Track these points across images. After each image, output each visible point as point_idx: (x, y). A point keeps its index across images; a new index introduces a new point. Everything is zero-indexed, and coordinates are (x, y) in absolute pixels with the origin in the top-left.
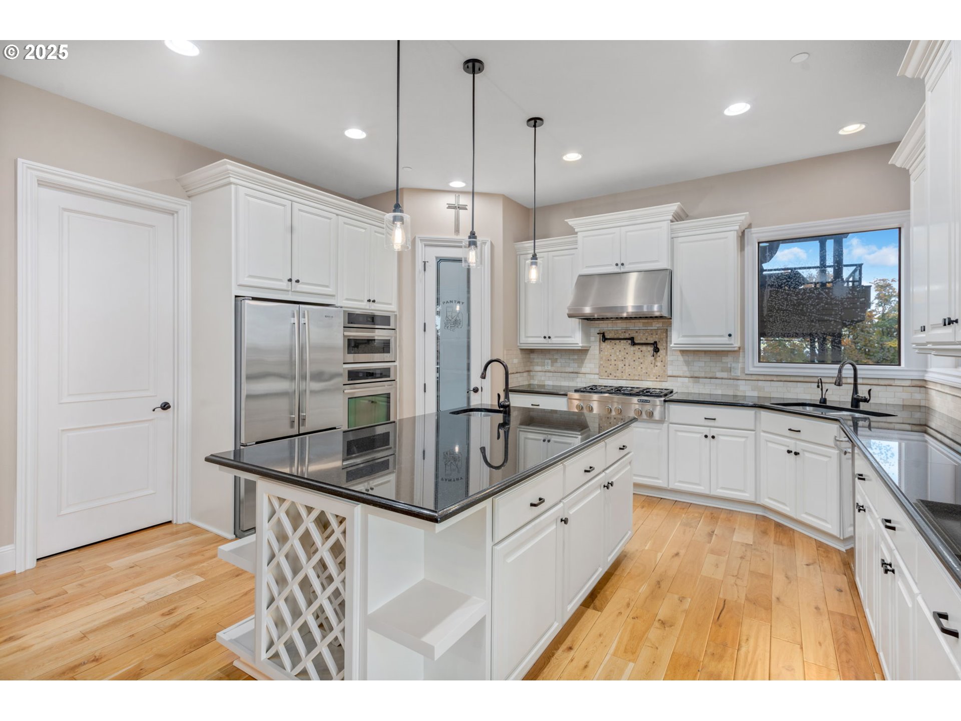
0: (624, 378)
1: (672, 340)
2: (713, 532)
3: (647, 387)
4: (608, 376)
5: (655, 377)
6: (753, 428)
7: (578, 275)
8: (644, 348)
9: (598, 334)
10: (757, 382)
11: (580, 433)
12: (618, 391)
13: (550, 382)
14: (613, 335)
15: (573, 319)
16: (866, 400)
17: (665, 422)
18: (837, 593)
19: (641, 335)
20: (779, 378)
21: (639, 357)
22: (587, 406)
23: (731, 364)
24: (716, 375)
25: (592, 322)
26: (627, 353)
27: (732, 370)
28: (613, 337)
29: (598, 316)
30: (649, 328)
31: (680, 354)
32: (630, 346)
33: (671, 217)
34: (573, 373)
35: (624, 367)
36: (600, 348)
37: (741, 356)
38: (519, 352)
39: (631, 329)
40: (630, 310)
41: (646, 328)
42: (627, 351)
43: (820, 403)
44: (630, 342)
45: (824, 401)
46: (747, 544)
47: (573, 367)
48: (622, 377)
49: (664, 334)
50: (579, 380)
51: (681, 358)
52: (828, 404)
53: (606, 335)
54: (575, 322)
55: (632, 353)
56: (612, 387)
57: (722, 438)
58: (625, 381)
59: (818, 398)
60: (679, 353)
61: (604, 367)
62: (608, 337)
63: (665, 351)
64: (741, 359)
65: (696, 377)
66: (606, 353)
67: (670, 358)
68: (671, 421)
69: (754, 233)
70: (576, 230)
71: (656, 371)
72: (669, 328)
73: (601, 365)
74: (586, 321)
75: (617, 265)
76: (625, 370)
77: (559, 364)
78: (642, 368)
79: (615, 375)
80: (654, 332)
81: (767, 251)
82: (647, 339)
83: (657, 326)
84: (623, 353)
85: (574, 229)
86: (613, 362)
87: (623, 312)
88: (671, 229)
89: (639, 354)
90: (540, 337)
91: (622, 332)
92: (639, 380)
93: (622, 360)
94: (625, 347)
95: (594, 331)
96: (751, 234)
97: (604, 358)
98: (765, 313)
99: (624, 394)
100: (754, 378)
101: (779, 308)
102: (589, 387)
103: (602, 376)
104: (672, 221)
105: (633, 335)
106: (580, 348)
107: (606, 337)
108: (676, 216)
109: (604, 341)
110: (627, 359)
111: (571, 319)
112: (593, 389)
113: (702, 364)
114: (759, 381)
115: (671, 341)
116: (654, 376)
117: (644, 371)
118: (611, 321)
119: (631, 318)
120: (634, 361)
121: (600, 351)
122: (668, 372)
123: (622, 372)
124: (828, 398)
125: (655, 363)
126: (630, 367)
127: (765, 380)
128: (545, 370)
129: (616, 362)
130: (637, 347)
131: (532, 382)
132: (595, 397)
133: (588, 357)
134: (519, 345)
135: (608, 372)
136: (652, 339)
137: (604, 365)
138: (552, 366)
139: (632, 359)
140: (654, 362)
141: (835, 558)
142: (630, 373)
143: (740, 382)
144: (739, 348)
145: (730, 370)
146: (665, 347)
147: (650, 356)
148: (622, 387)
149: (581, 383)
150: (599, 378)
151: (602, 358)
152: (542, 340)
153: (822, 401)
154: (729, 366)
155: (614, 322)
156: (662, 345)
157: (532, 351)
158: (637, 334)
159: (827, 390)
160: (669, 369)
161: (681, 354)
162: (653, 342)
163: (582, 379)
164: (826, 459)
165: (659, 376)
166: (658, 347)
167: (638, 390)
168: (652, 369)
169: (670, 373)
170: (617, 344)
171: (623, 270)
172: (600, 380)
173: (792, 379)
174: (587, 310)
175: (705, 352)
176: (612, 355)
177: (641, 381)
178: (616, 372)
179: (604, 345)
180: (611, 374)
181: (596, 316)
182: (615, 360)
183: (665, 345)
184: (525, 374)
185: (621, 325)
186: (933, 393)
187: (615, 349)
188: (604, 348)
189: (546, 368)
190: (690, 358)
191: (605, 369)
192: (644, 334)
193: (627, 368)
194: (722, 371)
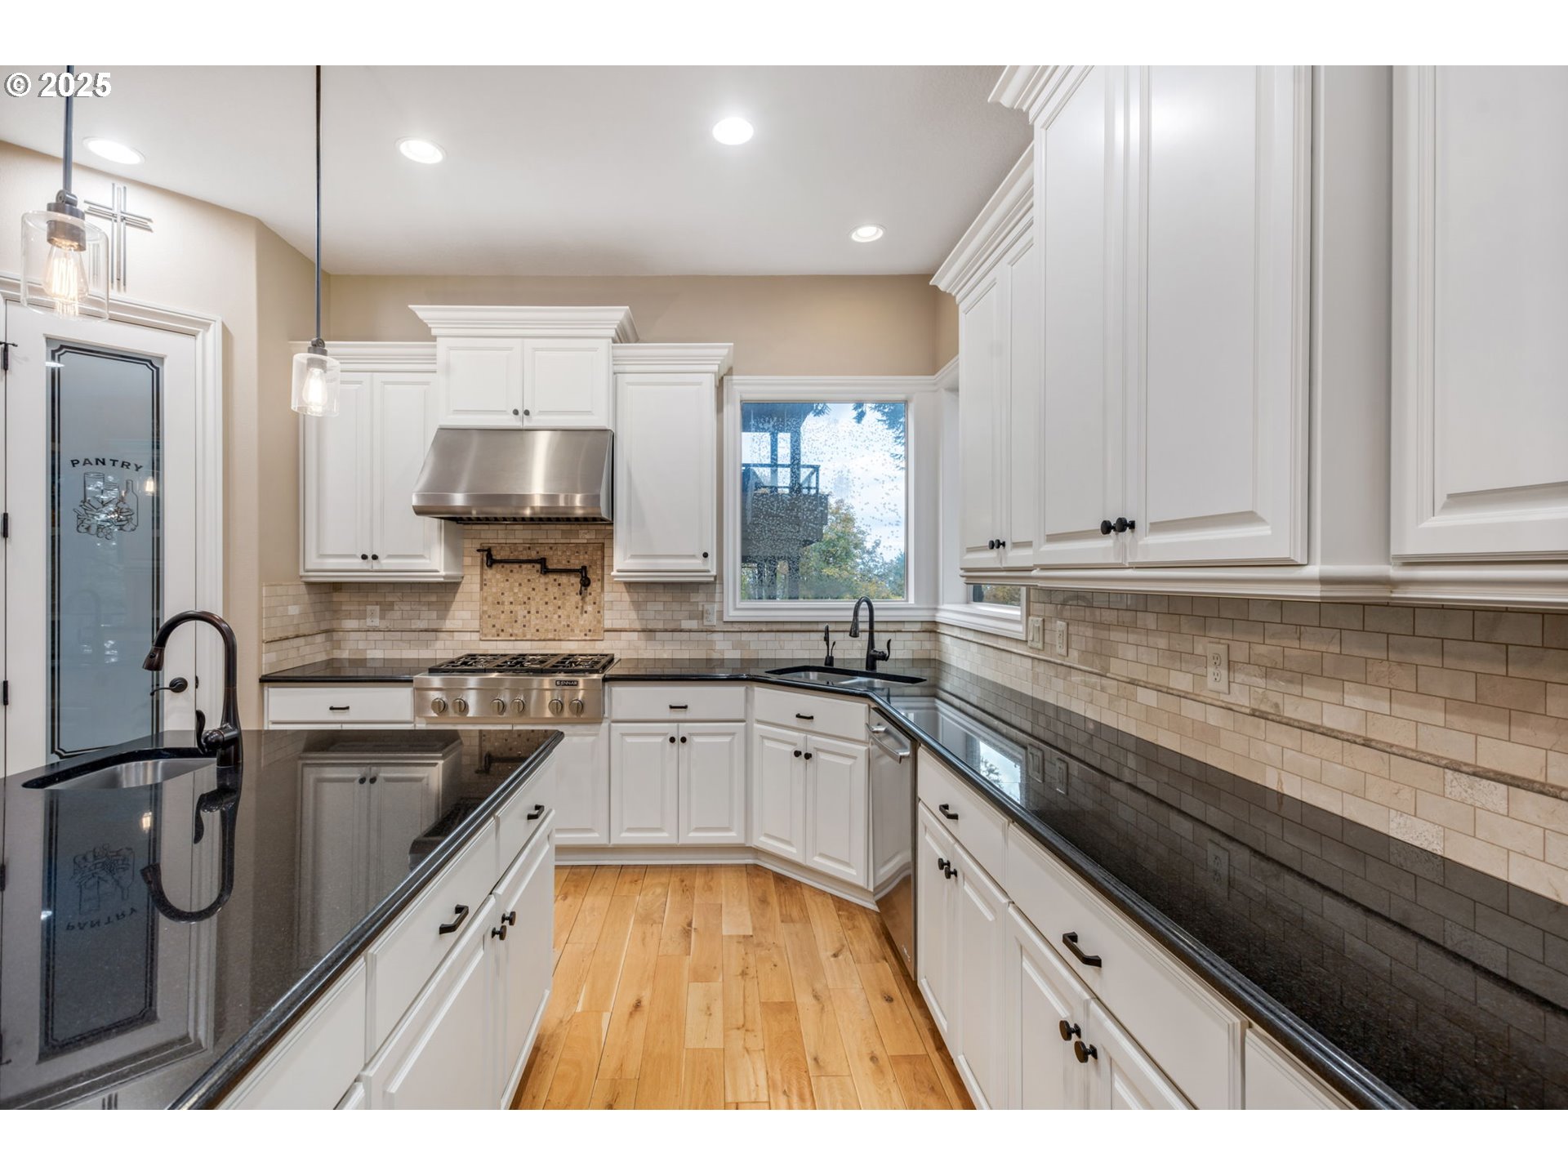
0: (528, 637)
1: (614, 564)
2: (690, 925)
3: (568, 652)
4: (498, 635)
5: (583, 634)
6: (742, 717)
7: (438, 427)
8: (564, 579)
9: (478, 551)
10: (739, 634)
11: (441, 755)
12: (516, 664)
13: (378, 651)
14: (508, 553)
15: (427, 519)
16: (884, 658)
17: (604, 720)
18: (885, 1004)
19: (559, 553)
20: (769, 627)
21: (556, 595)
22: (454, 703)
23: (703, 606)
24: (680, 625)
25: (467, 527)
26: (534, 589)
27: (705, 615)
28: (506, 558)
29: (477, 514)
30: (572, 541)
31: (624, 590)
32: (538, 575)
33: (613, 333)
34: (426, 631)
35: (527, 615)
36: (482, 580)
37: (717, 591)
38: (303, 589)
39: (540, 541)
40: (538, 502)
41: (568, 541)
42: (533, 585)
43: (826, 664)
44: (538, 566)
45: (830, 660)
46: (744, 936)
47: (429, 617)
48: (525, 636)
49: (599, 553)
50: (439, 644)
51: (626, 597)
52: (836, 665)
53: (494, 552)
54: (432, 524)
55: (542, 588)
56: (505, 655)
57: (697, 739)
58: (529, 642)
59: (823, 655)
60: (623, 588)
61: (489, 617)
62: (498, 558)
63: (600, 584)
64: (717, 596)
65: (651, 631)
66: (494, 590)
67: (607, 597)
68: (615, 716)
69: (736, 384)
70: (434, 332)
71: (586, 620)
72: (607, 542)
73: (484, 612)
74: (453, 524)
75: (516, 412)
76: (529, 621)
77: (397, 614)
78: (560, 617)
79: (510, 630)
80: (581, 548)
81: (752, 416)
82: (569, 562)
83: (587, 536)
84: (525, 589)
85: (430, 328)
86: (507, 607)
87: (524, 508)
88: (613, 357)
89: (554, 590)
90: (354, 556)
91: (525, 549)
92: (554, 640)
93: (525, 603)
94: (529, 577)
95: (471, 546)
96: (732, 385)
97: (490, 599)
98: (749, 519)
99: (529, 671)
100: (736, 627)
101: (767, 511)
102: (459, 659)
103: (486, 635)
104: (614, 342)
105: (546, 553)
106: (442, 580)
107: (494, 557)
108: (621, 330)
109: (490, 566)
110: (534, 599)
111: (421, 518)
112: (467, 664)
113: (660, 607)
114: (743, 634)
115: (611, 567)
116: (581, 631)
117: (564, 623)
118: (503, 527)
119: (541, 519)
120: (546, 603)
121: (483, 584)
122: (606, 622)
123: (524, 626)
124: (837, 654)
125: (582, 607)
126: (539, 615)
127: (750, 631)
128: (367, 629)
129: (512, 607)
130: (552, 577)
131: (337, 654)
132: (472, 681)
133: (458, 597)
134: (302, 573)
135: (498, 626)
136: (577, 562)
137: (489, 613)
138: (382, 618)
139: (541, 599)
140: (581, 604)
141: (863, 925)
142: (537, 627)
143: (716, 636)
144: (715, 577)
145: (701, 616)
146: (600, 577)
147: (573, 594)
148: (525, 655)
149: (445, 650)
150: (481, 640)
151: (486, 599)
152: (358, 563)
153: (828, 662)
154: (700, 608)
155: (509, 527)
156: (595, 573)
157: (337, 587)
158: (551, 553)
159: (834, 644)
160: (606, 617)
161: (626, 588)
162: (579, 567)
163: (448, 643)
164: (849, 762)
165: (590, 631)
166: (589, 576)
167: (553, 661)
168: (578, 618)
169: (608, 624)
170: (515, 570)
171: (527, 424)
172: (481, 642)
173: (787, 627)
174: (459, 500)
175: (665, 585)
176: (506, 594)
177: (559, 642)
178: (512, 627)
179: (490, 573)
180: (502, 630)
181: (474, 514)
182: (511, 603)
183: (599, 572)
184: (320, 639)
185: (521, 535)
186: (947, 640)
187: (511, 580)
188: (490, 579)
189: (369, 623)
190: (641, 597)
191: (491, 621)
192: (564, 552)
193: (533, 617)
194: (690, 618)
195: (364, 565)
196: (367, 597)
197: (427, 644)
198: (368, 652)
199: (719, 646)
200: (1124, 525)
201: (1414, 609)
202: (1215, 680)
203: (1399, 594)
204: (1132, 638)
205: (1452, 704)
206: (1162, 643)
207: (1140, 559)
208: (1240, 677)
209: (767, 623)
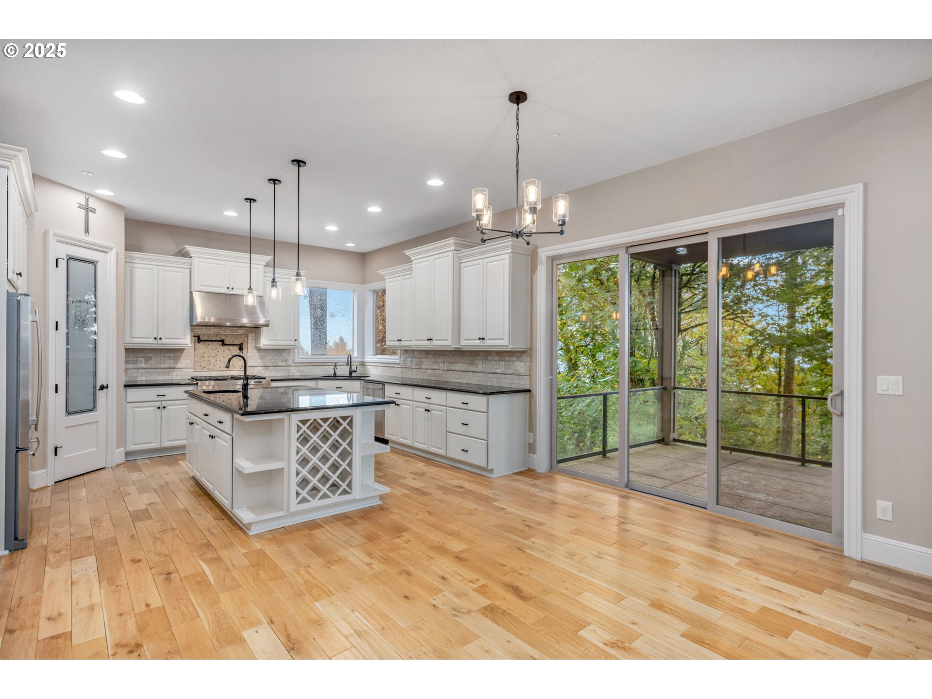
0: (216, 370)
4: (202, 369)
8: (231, 348)
9: (194, 337)
10: (300, 367)
14: (207, 337)
20: (310, 364)
24: (278, 364)
26: (218, 352)
28: (206, 339)
30: (235, 334)
31: (256, 352)
32: (220, 346)
33: (265, 264)
34: (168, 368)
36: (195, 348)
39: (221, 334)
41: (233, 334)
42: (218, 350)
44: (220, 343)
47: (169, 363)
49: (246, 338)
50: (174, 374)
51: (257, 354)
53: (201, 337)
55: (222, 351)
62: (203, 339)
63: (246, 349)
64: (292, 354)
65: (267, 366)
66: (201, 352)
67: (250, 354)
71: (240, 363)
73: (196, 361)
77: (153, 362)
80: (239, 336)
82: (234, 341)
83: (242, 332)
84: (215, 352)
85: (190, 254)
86: (206, 359)
88: (264, 272)
89: (227, 352)
91: (214, 336)
93: (214, 357)
94: (216, 347)
97: (198, 355)
100: (299, 365)
103: (198, 370)
104: (265, 266)
105: (223, 338)
107: (201, 339)
108: (268, 263)
109: (199, 343)
110: (218, 355)
113: (271, 358)
116: (238, 367)
120: (224, 356)
121: (195, 350)
122: (248, 364)
123: (214, 365)
126: (221, 361)
129: (209, 359)
130: (226, 347)
133: (184, 354)
135: (202, 366)
136: (237, 341)
137: (198, 361)
138: (145, 363)
139: (222, 355)
142: (220, 366)
143: (291, 368)
145: (286, 361)
149: (177, 376)
150: (194, 371)
151: (196, 355)
152: (151, 341)
153: (334, 374)
154: (286, 358)
156: (245, 345)
158: (226, 338)
162: (238, 343)
163: (178, 373)
166: (242, 346)
168: (237, 362)
170: (210, 344)
176: (206, 353)
178: (209, 366)
179: (198, 345)
180: (204, 368)
182: (208, 357)
185: (213, 331)
186: (369, 367)
187: (208, 348)
188: (199, 348)
189: (139, 365)
190: (263, 354)
191: (199, 364)
192: (231, 337)
193: (218, 362)
194: (282, 361)
195: (155, 342)
196: (138, 354)
197: (169, 374)
198: (138, 378)
199: (292, 371)
200: (431, 339)
201: (462, 351)
202: (441, 366)
203: (462, 349)
204: (427, 360)
205: (469, 364)
206: (432, 360)
207: (433, 345)
208: (445, 364)
209: (309, 363)
